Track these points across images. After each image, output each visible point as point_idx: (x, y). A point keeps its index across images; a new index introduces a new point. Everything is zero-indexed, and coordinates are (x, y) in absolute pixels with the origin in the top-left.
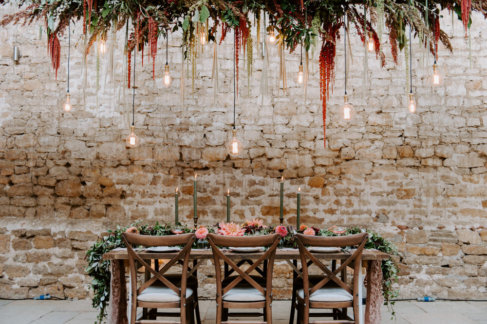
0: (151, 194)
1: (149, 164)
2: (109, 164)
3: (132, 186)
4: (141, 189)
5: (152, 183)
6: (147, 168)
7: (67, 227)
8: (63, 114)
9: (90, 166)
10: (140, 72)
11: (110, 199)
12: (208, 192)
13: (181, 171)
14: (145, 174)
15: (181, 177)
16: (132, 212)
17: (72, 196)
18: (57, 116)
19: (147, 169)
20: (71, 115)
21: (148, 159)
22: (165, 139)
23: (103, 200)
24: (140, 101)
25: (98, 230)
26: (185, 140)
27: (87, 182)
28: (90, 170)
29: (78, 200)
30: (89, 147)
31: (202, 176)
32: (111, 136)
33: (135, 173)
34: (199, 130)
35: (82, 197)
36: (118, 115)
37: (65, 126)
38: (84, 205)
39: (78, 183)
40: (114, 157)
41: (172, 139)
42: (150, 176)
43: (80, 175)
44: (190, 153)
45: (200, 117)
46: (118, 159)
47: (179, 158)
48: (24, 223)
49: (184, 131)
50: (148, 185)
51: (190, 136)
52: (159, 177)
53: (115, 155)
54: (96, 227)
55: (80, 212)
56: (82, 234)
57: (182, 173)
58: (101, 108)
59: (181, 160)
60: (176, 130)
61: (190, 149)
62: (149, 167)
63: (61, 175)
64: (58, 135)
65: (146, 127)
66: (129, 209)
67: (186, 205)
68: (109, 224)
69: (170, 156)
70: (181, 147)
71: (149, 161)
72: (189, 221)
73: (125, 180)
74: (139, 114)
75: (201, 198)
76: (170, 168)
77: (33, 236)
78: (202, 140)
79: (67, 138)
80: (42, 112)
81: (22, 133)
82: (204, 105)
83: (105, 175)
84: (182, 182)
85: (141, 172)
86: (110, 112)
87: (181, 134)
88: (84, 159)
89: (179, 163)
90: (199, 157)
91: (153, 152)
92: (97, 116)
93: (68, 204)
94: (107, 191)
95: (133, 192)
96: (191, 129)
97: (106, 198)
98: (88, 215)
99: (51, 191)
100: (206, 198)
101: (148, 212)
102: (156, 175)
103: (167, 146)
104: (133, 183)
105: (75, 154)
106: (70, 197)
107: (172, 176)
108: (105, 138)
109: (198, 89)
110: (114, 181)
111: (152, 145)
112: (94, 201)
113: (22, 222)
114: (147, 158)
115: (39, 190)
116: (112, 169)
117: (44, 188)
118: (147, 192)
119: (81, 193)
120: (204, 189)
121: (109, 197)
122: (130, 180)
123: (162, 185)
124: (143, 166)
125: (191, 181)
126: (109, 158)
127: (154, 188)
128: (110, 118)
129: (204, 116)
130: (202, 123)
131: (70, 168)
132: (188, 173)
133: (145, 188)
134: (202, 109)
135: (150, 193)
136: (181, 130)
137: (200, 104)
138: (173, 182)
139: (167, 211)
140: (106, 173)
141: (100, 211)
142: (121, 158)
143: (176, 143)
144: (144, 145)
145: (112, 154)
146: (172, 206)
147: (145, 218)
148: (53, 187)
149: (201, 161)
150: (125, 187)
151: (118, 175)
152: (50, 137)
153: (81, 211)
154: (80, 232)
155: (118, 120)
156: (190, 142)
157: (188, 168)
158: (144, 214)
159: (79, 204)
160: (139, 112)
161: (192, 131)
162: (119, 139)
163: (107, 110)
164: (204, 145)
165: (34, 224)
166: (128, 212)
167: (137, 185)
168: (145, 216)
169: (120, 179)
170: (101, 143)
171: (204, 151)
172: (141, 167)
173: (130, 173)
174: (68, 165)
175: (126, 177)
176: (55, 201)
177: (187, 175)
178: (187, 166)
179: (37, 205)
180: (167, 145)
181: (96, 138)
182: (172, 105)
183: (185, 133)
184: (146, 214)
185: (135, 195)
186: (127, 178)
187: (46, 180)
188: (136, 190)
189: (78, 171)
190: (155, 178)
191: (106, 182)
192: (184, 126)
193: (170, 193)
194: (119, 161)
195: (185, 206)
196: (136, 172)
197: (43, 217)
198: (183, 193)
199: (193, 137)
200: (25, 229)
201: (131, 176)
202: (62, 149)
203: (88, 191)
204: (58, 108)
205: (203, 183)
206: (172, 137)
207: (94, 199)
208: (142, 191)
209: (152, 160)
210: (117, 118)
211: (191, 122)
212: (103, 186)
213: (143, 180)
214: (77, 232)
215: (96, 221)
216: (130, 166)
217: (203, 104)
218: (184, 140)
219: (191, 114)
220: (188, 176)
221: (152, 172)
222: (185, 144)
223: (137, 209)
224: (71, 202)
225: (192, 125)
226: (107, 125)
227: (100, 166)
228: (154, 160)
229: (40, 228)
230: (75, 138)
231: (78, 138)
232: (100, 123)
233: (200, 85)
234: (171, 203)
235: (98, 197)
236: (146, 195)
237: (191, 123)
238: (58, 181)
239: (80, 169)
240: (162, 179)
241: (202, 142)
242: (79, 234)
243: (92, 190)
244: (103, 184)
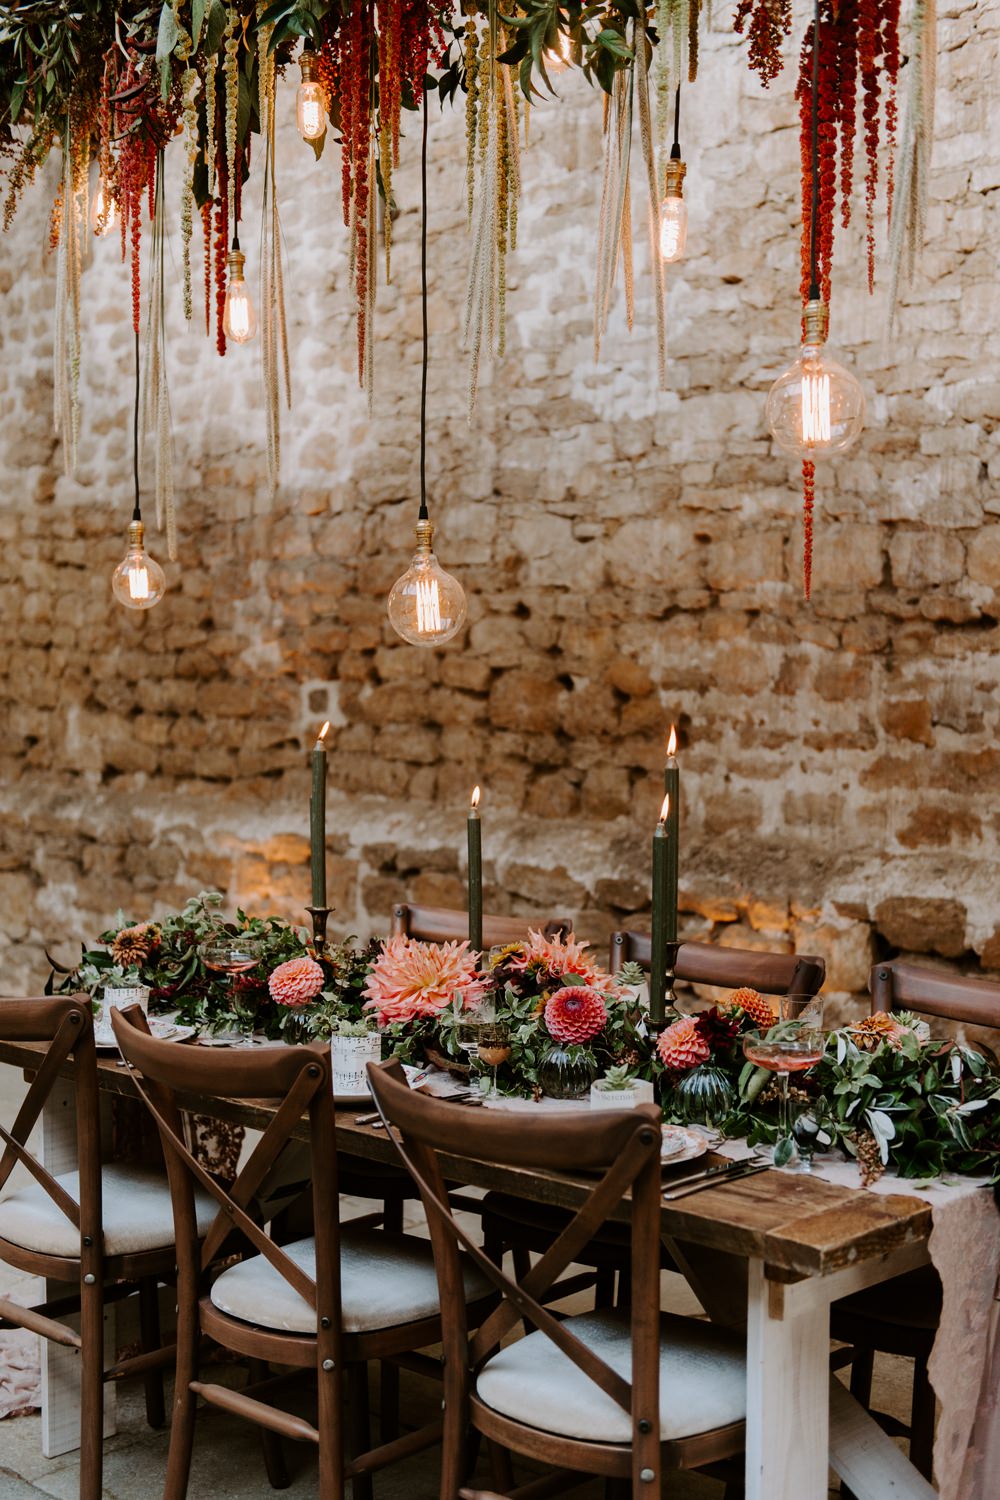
0: (773, 734)
1: (772, 605)
2: (641, 606)
3: (713, 694)
4: (739, 706)
5: (777, 684)
6: (765, 623)
7: (505, 845)
8: (507, 418)
9: (584, 616)
10: (746, 210)
11: (641, 744)
12: (989, 732)
13: (882, 637)
14: (754, 646)
15: (884, 660)
16: (709, 802)
17: (531, 728)
18: (490, 427)
19: (763, 628)
20: (529, 421)
21: (768, 585)
22: (830, 493)
23: (620, 751)
24: (748, 337)
25: (588, 868)
26: (903, 495)
27: (575, 679)
28: (583, 629)
29: (546, 747)
30: (584, 540)
31: (964, 659)
32: (646, 494)
33: (722, 644)
34: (961, 447)
35: (562, 735)
36: (671, 401)
37: (513, 464)
38: (567, 764)
39: (547, 679)
40: (657, 577)
41: (857, 494)
42: (773, 655)
43: (555, 651)
44: (921, 551)
45: (967, 384)
46: (669, 586)
47: (879, 578)
48: (399, 823)
49: (902, 453)
50: (766, 693)
51: (925, 476)
52: (804, 661)
53: (659, 569)
54: (588, 854)
55: (552, 793)
56: (540, 879)
57: (890, 643)
58: (622, 381)
59: (888, 584)
60: (873, 451)
61: (922, 536)
62: (770, 619)
63: (500, 650)
64: (494, 499)
65: (761, 448)
66: (701, 791)
67: (897, 783)
68: (627, 845)
69: (846, 567)
70: (890, 525)
71: (769, 591)
72: (904, 858)
73: (688, 671)
74: (742, 394)
75: (957, 756)
76: (845, 621)
77: (414, 871)
78: (968, 491)
79: (517, 510)
80: (453, 414)
81: (400, 495)
82: (986, 328)
83: (626, 649)
84: (885, 685)
85: (743, 641)
86: (647, 394)
87: (888, 468)
88: (565, 589)
89: (877, 599)
90: (956, 569)
91: (784, 554)
92: (606, 417)
93: (523, 760)
94: (637, 714)
95: (711, 721)
96: (928, 443)
97: (629, 744)
98: (575, 807)
99: (475, 707)
100: (977, 759)
101: (760, 808)
102: (794, 650)
103: (836, 526)
104: (716, 685)
105: (540, 570)
106: (528, 733)
107: (848, 658)
108: (628, 504)
109: (967, 252)
110: (656, 676)
111: (782, 523)
112: (594, 753)
113: (395, 817)
114: (761, 579)
115: (445, 702)
116: (649, 626)
117: (459, 698)
118: (762, 722)
119: (557, 719)
120: (970, 716)
121: (640, 738)
122: (706, 670)
123: (814, 695)
124: (754, 613)
125: (922, 682)
126: (641, 583)
127: (785, 707)
128: (647, 419)
129: (983, 379)
130: (974, 410)
131: (528, 625)
132: (911, 645)
133: (756, 707)
134: (975, 346)
135: (769, 727)
136: (888, 449)
137: (967, 322)
138: (852, 684)
139: (826, 809)
140: (630, 642)
141: (610, 791)
142: (677, 580)
143: (872, 512)
144: (755, 525)
145: (648, 568)
146: (846, 786)
147: (752, 829)
148: (484, 695)
149: (966, 589)
150: (688, 701)
151: (668, 649)
152: (474, 507)
153: (555, 789)
154: (536, 870)
155: (672, 424)
156: (922, 502)
157: (911, 619)
158: (745, 812)
159: (552, 761)
160: (742, 384)
161: (933, 450)
162: (672, 505)
163: (638, 386)
164: (979, 514)
165: (422, 826)
166: (696, 804)
167: (728, 693)
168: (750, 822)
169: (674, 669)
170: (618, 521)
171: (978, 543)
172: (744, 619)
173: (706, 642)
174: (522, 611)
175: (692, 658)
176: (487, 747)
177: (905, 652)
178: (906, 610)
179: (439, 761)
180: (836, 519)
181: (601, 505)
182: (858, 340)
183: (905, 464)
184: (755, 813)
185: (720, 734)
186: (695, 662)
187: (461, 667)
188: (721, 712)
189: (546, 634)
190: (788, 663)
191: (632, 680)
192: (902, 433)
193: (838, 729)
194: (673, 592)
195: (895, 790)
196: (727, 639)
197: (452, 804)
198: (887, 731)
199: (934, 480)
200: (393, 845)
201: (710, 655)
202: (504, 551)
203: (578, 714)
204: (494, 394)
205: (968, 688)
206: (856, 481)
207: (592, 745)
208: (742, 718)
209: (780, 586)
210: (669, 415)
211: (932, 409)
212: (622, 696)
213: (747, 672)
214: (527, 869)
215: (598, 831)
216: (709, 616)
217: (981, 320)
218: (898, 496)
219: (926, 373)
220: (915, 656)
221: (781, 639)
222: (903, 515)
223: (727, 794)
224: (530, 754)
225: (933, 426)
226: (635, 449)
227: (615, 617)
228: (790, 588)
229: (433, 844)
230: (541, 507)
231: (551, 507)
232: (614, 441)
233: (971, 235)
234: (843, 772)
235: (607, 739)
236: (754, 737)
237: (930, 418)
238: (497, 672)
239: (556, 628)
240: (814, 667)
241: (969, 501)
242: (530, 875)
243: (588, 711)
244: (624, 689)
